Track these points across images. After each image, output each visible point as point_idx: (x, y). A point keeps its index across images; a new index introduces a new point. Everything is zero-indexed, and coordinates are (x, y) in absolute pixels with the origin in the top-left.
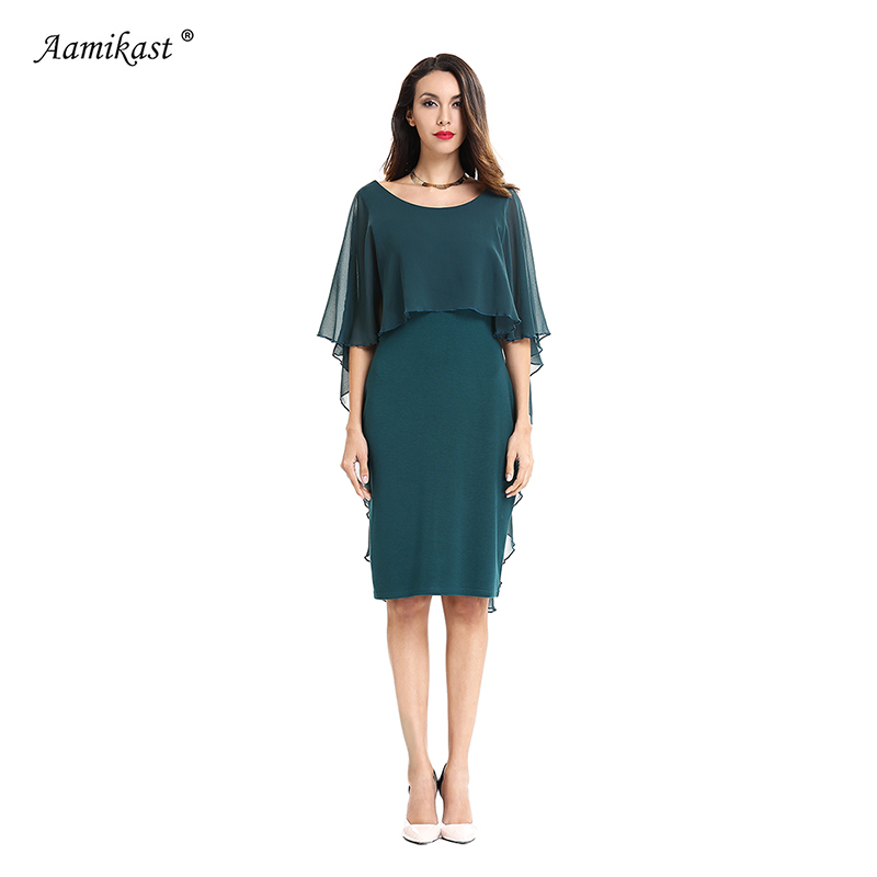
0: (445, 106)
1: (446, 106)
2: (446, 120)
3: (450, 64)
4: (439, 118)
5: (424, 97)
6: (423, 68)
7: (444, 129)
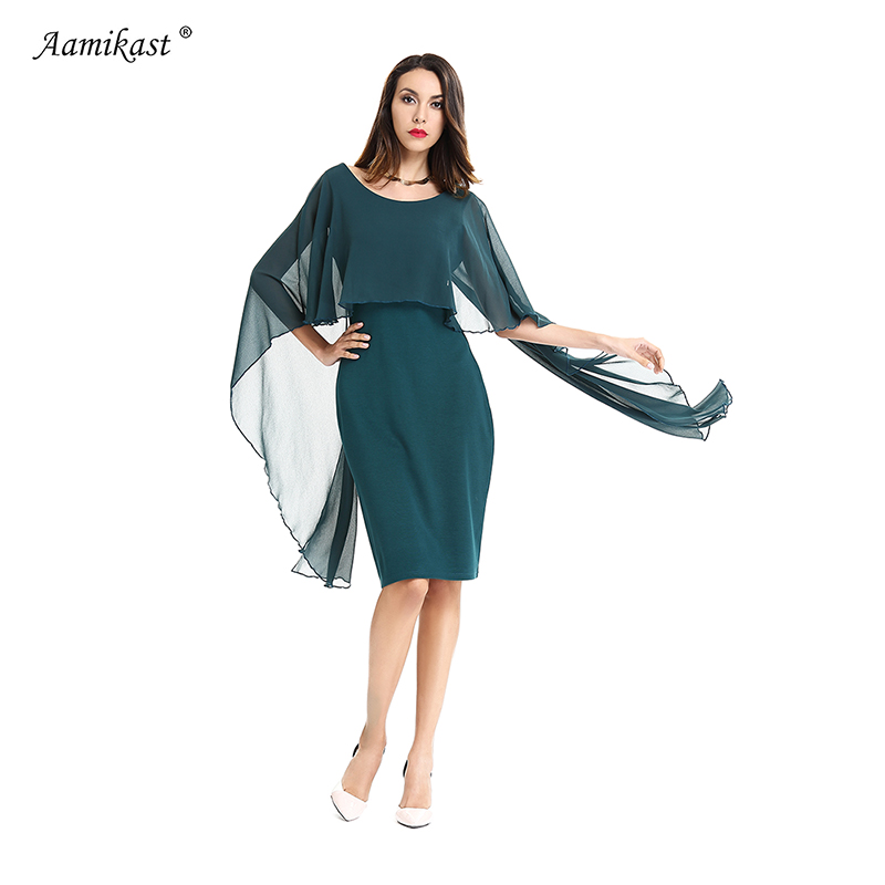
0: (423, 104)
1: (425, 103)
2: (422, 117)
3: (435, 64)
4: (415, 115)
5: (404, 92)
6: (408, 65)
7: (419, 127)
